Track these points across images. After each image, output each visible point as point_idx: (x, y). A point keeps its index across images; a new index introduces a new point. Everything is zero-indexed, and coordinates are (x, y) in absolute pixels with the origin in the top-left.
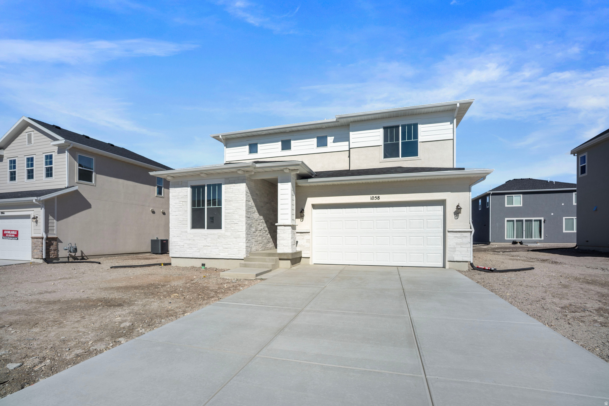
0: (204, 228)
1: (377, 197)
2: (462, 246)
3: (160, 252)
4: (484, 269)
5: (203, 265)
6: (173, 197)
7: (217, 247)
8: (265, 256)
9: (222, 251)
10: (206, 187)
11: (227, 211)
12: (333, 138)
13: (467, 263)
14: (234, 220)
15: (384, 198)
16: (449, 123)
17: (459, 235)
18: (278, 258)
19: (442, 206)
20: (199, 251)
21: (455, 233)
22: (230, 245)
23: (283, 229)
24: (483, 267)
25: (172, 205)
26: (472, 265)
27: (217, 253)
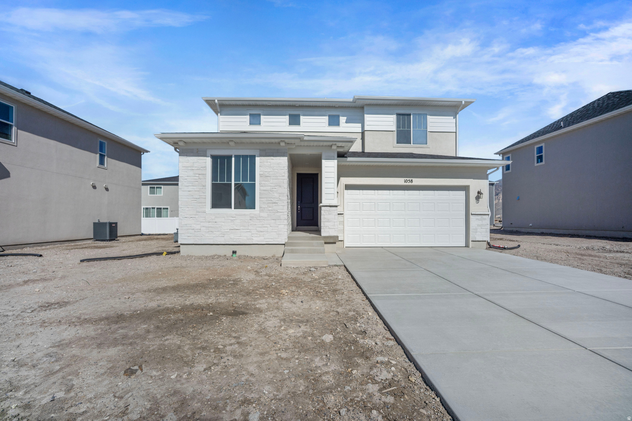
0: (231, 207)
1: (410, 180)
2: (482, 227)
3: (108, 238)
4: (499, 247)
5: (234, 252)
6: (185, 168)
7: (249, 230)
8: (307, 240)
9: (255, 235)
10: (233, 159)
11: (262, 188)
12: (346, 118)
13: (486, 242)
14: (272, 199)
15: (417, 182)
16: (452, 117)
17: (479, 217)
18: (323, 242)
19: (465, 192)
20: (223, 235)
21: (477, 216)
22: (267, 228)
23: (328, 209)
24: (498, 246)
25: (183, 178)
26: (488, 243)
27: (248, 238)
